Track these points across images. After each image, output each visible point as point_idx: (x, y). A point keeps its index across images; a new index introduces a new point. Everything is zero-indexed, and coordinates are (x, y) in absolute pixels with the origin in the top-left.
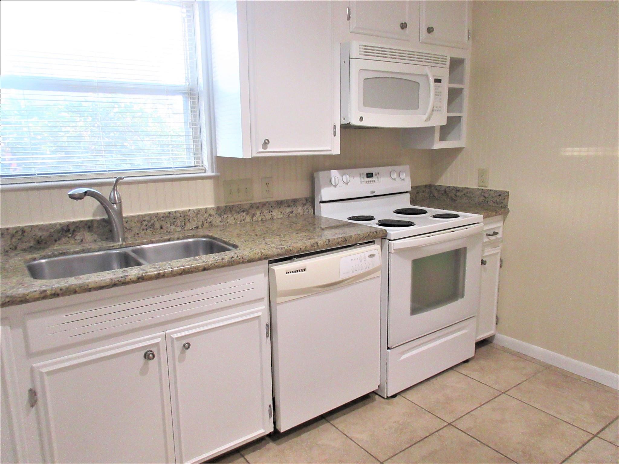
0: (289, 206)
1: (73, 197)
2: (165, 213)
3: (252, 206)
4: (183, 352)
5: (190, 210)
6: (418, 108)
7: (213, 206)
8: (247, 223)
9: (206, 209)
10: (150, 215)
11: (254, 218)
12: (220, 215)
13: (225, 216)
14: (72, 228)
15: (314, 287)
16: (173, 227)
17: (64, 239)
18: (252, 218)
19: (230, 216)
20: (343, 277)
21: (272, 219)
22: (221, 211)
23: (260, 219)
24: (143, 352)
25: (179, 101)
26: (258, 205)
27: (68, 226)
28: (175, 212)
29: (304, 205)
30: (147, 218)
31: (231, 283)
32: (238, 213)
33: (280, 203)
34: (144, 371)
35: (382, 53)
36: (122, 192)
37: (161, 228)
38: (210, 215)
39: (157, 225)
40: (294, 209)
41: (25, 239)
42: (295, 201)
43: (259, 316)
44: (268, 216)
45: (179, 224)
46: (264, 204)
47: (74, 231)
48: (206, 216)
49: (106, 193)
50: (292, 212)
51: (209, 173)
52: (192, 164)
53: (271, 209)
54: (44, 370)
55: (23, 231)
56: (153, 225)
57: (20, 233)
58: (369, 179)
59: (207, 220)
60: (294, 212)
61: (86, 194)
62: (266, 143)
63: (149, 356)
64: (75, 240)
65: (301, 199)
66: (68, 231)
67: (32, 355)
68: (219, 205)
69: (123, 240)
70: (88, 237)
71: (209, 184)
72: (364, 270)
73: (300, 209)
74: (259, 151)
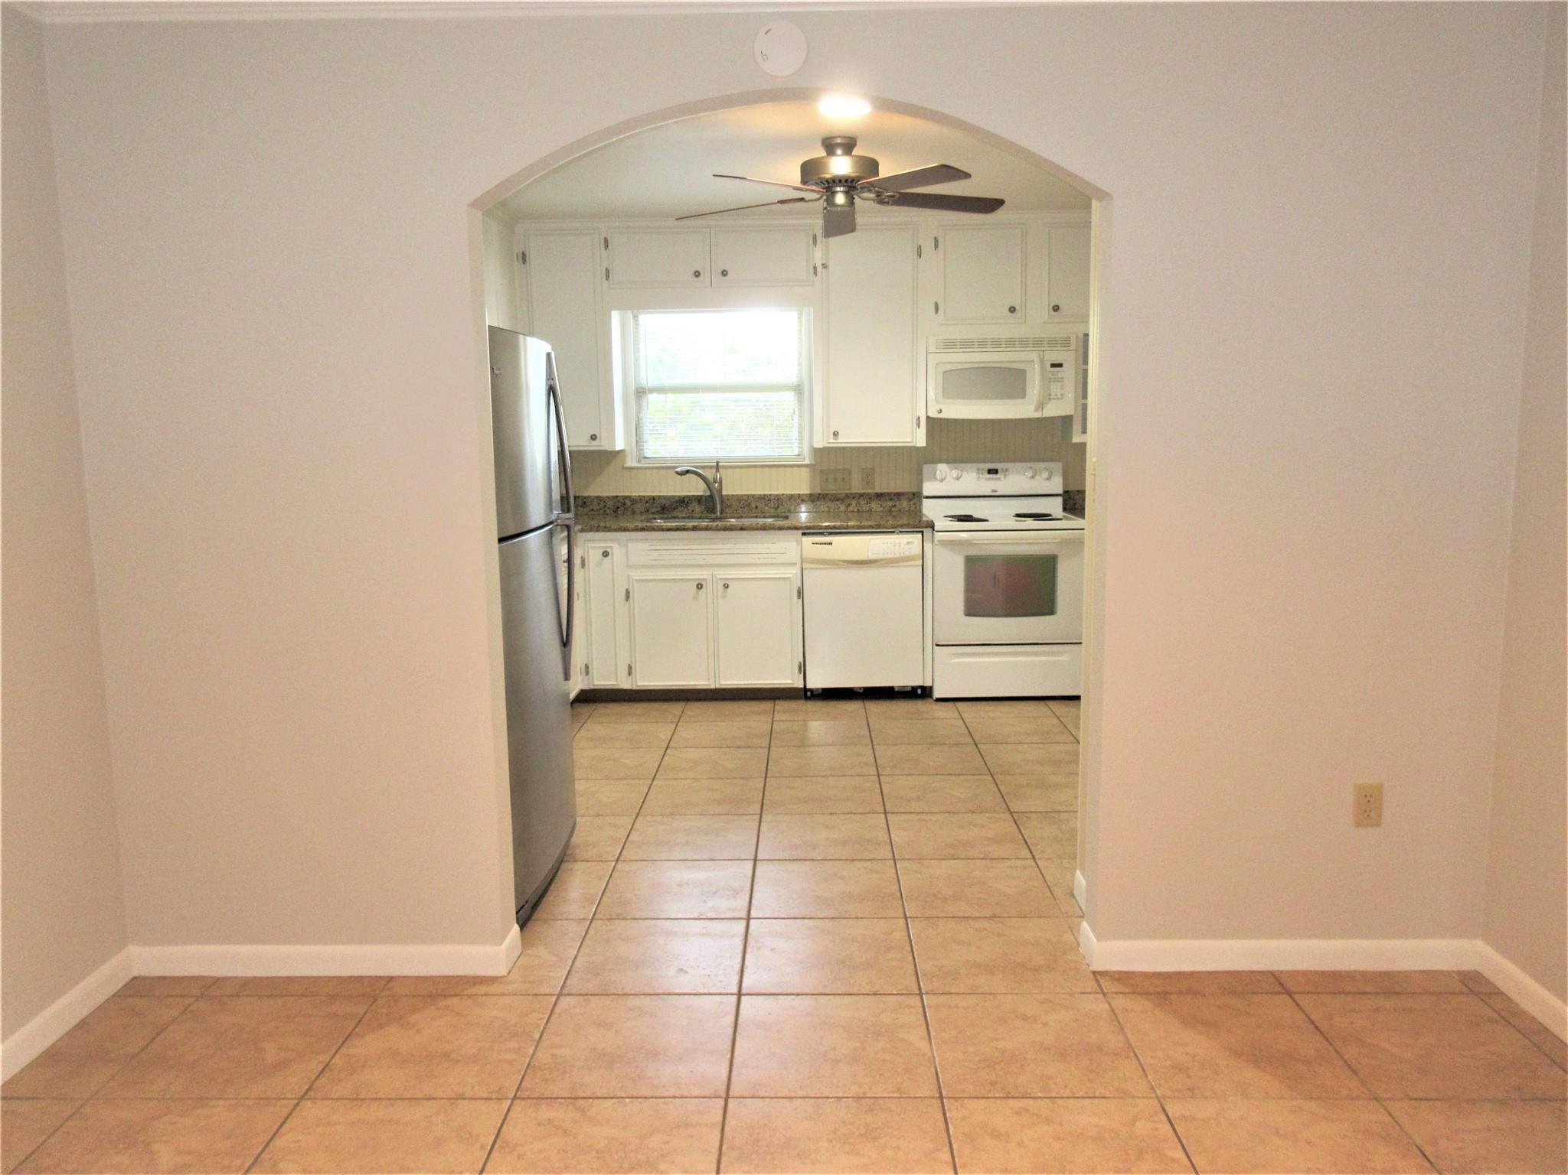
0: (891, 500)
1: (677, 473)
2: (760, 495)
3: (847, 496)
4: (725, 592)
5: (782, 494)
6: (1023, 396)
7: (808, 492)
8: (842, 512)
9: (799, 494)
10: (748, 496)
11: (850, 509)
12: (811, 501)
13: (818, 503)
14: (686, 500)
15: (840, 561)
16: (766, 508)
17: (680, 508)
18: (847, 507)
19: (823, 503)
20: (872, 557)
21: (870, 508)
22: (813, 497)
23: (856, 510)
24: (697, 583)
25: (791, 396)
26: (854, 495)
28: (770, 495)
29: (909, 500)
30: (745, 498)
31: (765, 545)
32: (832, 501)
33: (879, 496)
34: (695, 598)
35: (967, 344)
36: (724, 473)
37: (757, 507)
38: (803, 500)
39: (753, 505)
40: (897, 503)
41: (654, 505)
42: (899, 495)
43: (789, 578)
44: (865, 508)
45: (773, 506)
46: (861, 495)
47: (688, 503)
49: (709, 474)
50: (895, 506)
51: (807, 462)
52: (797, 453)
53: (869, 500)
54: (635, 578)
55: (654, 498)
56: (749, 504)
57: (652, 500)
58: (991, 476)
60: (897, 506)
61: (688, 472)
62: (836, 434)
63: (700, 586)
64: (688, 510)
65: (907, 493)
66: (683, 502)
67: (629, 566)
68: (813, 492)
69: (721, 513)
70: (697, 508)
71: (805, 472)
72: (897, 555)
73: (905, 504)
74: (831, 442)
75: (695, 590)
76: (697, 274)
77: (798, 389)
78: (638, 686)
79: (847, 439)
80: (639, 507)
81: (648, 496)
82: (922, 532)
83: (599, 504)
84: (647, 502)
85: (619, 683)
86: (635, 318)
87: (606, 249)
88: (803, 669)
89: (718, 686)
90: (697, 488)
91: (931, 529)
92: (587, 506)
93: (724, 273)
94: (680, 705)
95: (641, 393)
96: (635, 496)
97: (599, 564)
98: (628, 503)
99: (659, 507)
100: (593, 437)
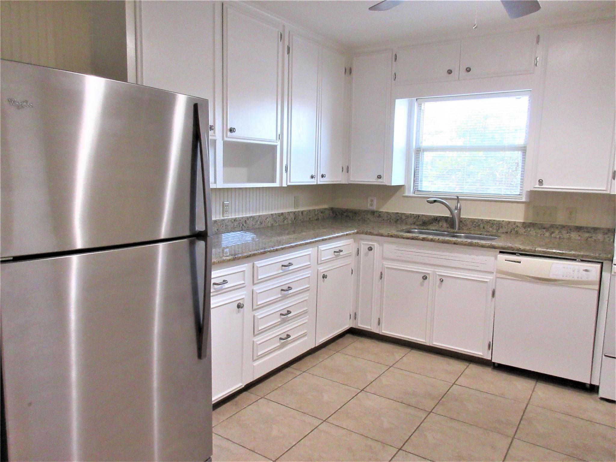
0: (588, 232)
2: (487, 220)
3: (552, 226)
4: (440, 284)
5: (503, 221)
7: (522, 221)
8: (546, 237)
9: (515, 222)
10: (479, 220)
11: (553, 235)
12: (525, 228)
13: (529, 229)
15: (526, 276)
16: (491, 229)
17: (434, 224)
18: (551, 234)
19: (532, 229)
21: (569, 238)
22: (525, 225)
23: (558, 237)
26: (557, 226)
27: (437, 217)
28: (494, 220)
29: (605, 234)
30: (476, 221)
32: (540, 229)
33: (579, 229)
34: (422, 285)
36: (462, 204)
37: (484, 228)
38: (517, 226)
39: (482, 226)
40: (594, 235)
41: (419, 220)
42: (596, 229)
43: (487, 282)
44: (566, 236)
45: (495, 228)
46: (563, 227)
47: (439, 221)
48: (514, 226)
50: (591, 237)
51: (524, 200)
52: (518, 193)
53: (569, 231)
54: (386, 266)
55: (419, 216)
56: (479, 225)
57: (417, 217)
59: (514, 229)
60: (593, 238)
61: (435, 201)
62: (541, 182)
63: (425, 278)
64: (439, 225)
65: (602, 229)
66: (437, 220)
67: (384, 258)
68: (525, 221)
69: (459, 229)
70: (445, 225)
71: (522, 207)
72: (576, 279)
73: (600, 236)
74: (536, 187)
75: (421, 280)
76: (450, 72)
77: (524, 150)
78: (383, 333)
79: (548, 186)
80: (410, 220)
81: (416, 214)
82: (602, 263)
83: (387, 217)
84: (415, 218)
85: (372, 329)
86: (420, 105)
87: (395, 61)
88: (490, 346)
89: (431, 345)
90: (443, 212)
91: (611, 262)
92: (380, 217)
93: (468, 70)
94: (408, 350)
95: (419, 151)
96: (408, 214)
97: (366, 254)
98: (404, 217)
99: (421, 221)
100: (379, 177)
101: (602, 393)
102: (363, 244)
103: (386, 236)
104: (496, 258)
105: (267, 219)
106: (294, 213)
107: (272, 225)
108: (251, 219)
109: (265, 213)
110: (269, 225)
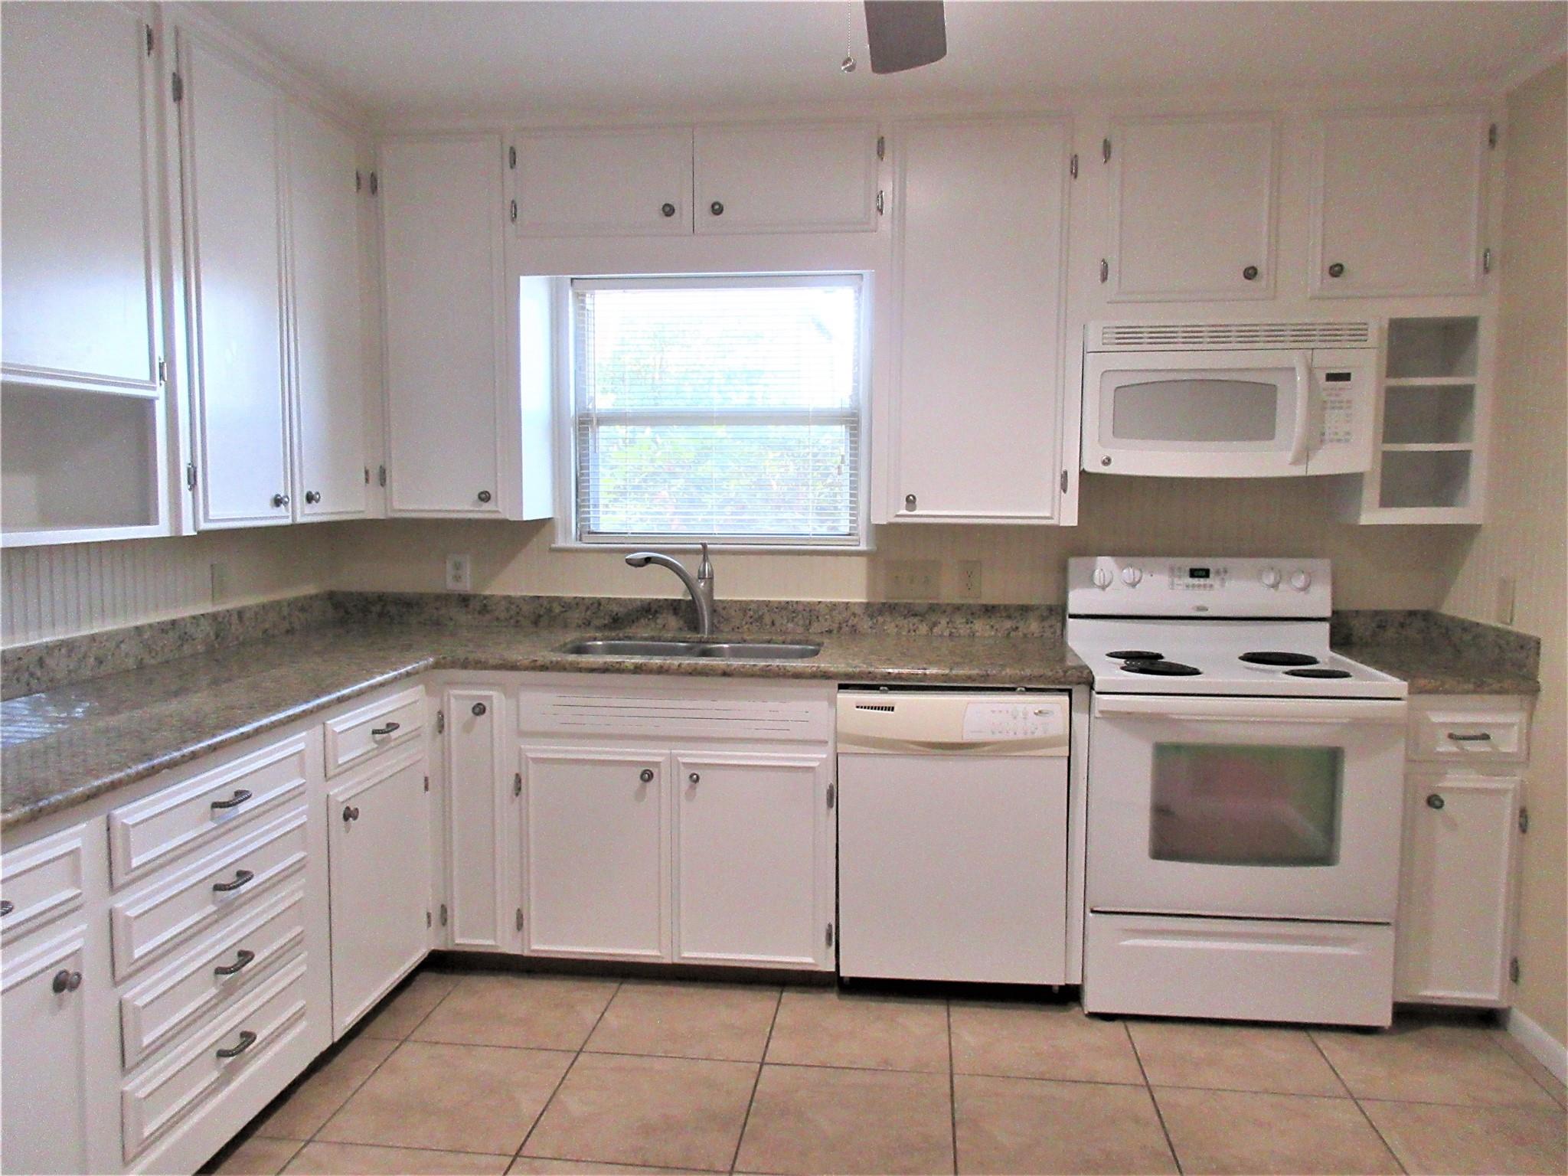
0: (1009, 617)
1: (629, 562)
2: (780, 602)
3: (933, 608)
5: (820, 602)
7: (864, 600)
8: (921, 636)
9: (847, 603)
10: (759, 603)
11: (935, 630)
12: (871, 617)
13: (880, 619)
14: (654, 607)
15: (908, 742)
16: (790, 625)
17: (642, 621)
18: (931, 629)
19: (888, 619)
20: (969, 737)
21: (972, 635)
22: (874, 610)
23: (946, 633)
24: (641, 769)
25: (840, 431)
26: (944, 608)
27: (649, 604)
28: (797, 602)
29: (1043, 619)
30: (753, 606)
31: (771, 705)
32: (905, 617)
33: (989, 610)
36: (716, 564)
37: (773, 624)
38: (854, 615)
39: (767, 620)
40: (1021, 624)
41: (600, 614)
42: (1025, 610)
43: (813, 768)
44: (963, 630)
45: (801, 622)
46: (957, 608)
47: (656, 612)
48: (845, 615)
49: (688, 565)
50: (1017, 628)
51: (863, 547)
52: (847, 531)
53: (969, 617)
54: (530, 755)
55: (599, 602)
56: (761, 618)
57: (596, 605)
58: (1196, 581)
59: (847, 621)
60: (1020, 629)
61: (648, 560)
62: (911, 501)
63: (647, 776)
64: (656, 624)
65: (1038, 608)
66: (649, 610)
67: (522, 734)
68: (872, 600)
69: (711, 632)
70: (673, 622)
71: (860, 565)
72: (1020, 736)
73: (1034, 626)
74: (899, 514)
75: (638, 781)
76: (669, 210)
77: (851, 420)
78: (534, 951)
79: (928, 511)
80: (576, 616)
81: (589, 598)
82: (1070, 692)
83: (508, 610)
84: (588, 609)
85: (499, 944)
86: (580, 297)
87: (512, 167)
88: (833, 937)
89: (676, 961)
90: (667, 588)
91: (1088, 688)
92: (488, 612)
93: (717, 209)
94: (611, 987)
95: (585, 423)
96: (569, 598)
97: (467, 728)
98: (557, 609)
99: (607, 617)
100: (485, 497)
101: (1093, 1001)
102: (457, 697)
103: (526, 669)
104: (833, 702)
105: (123, 646)
106: (214, 616)
107: (141, 666)
108: (63, 651)
109: (110, 626)
110: (131, 663)
